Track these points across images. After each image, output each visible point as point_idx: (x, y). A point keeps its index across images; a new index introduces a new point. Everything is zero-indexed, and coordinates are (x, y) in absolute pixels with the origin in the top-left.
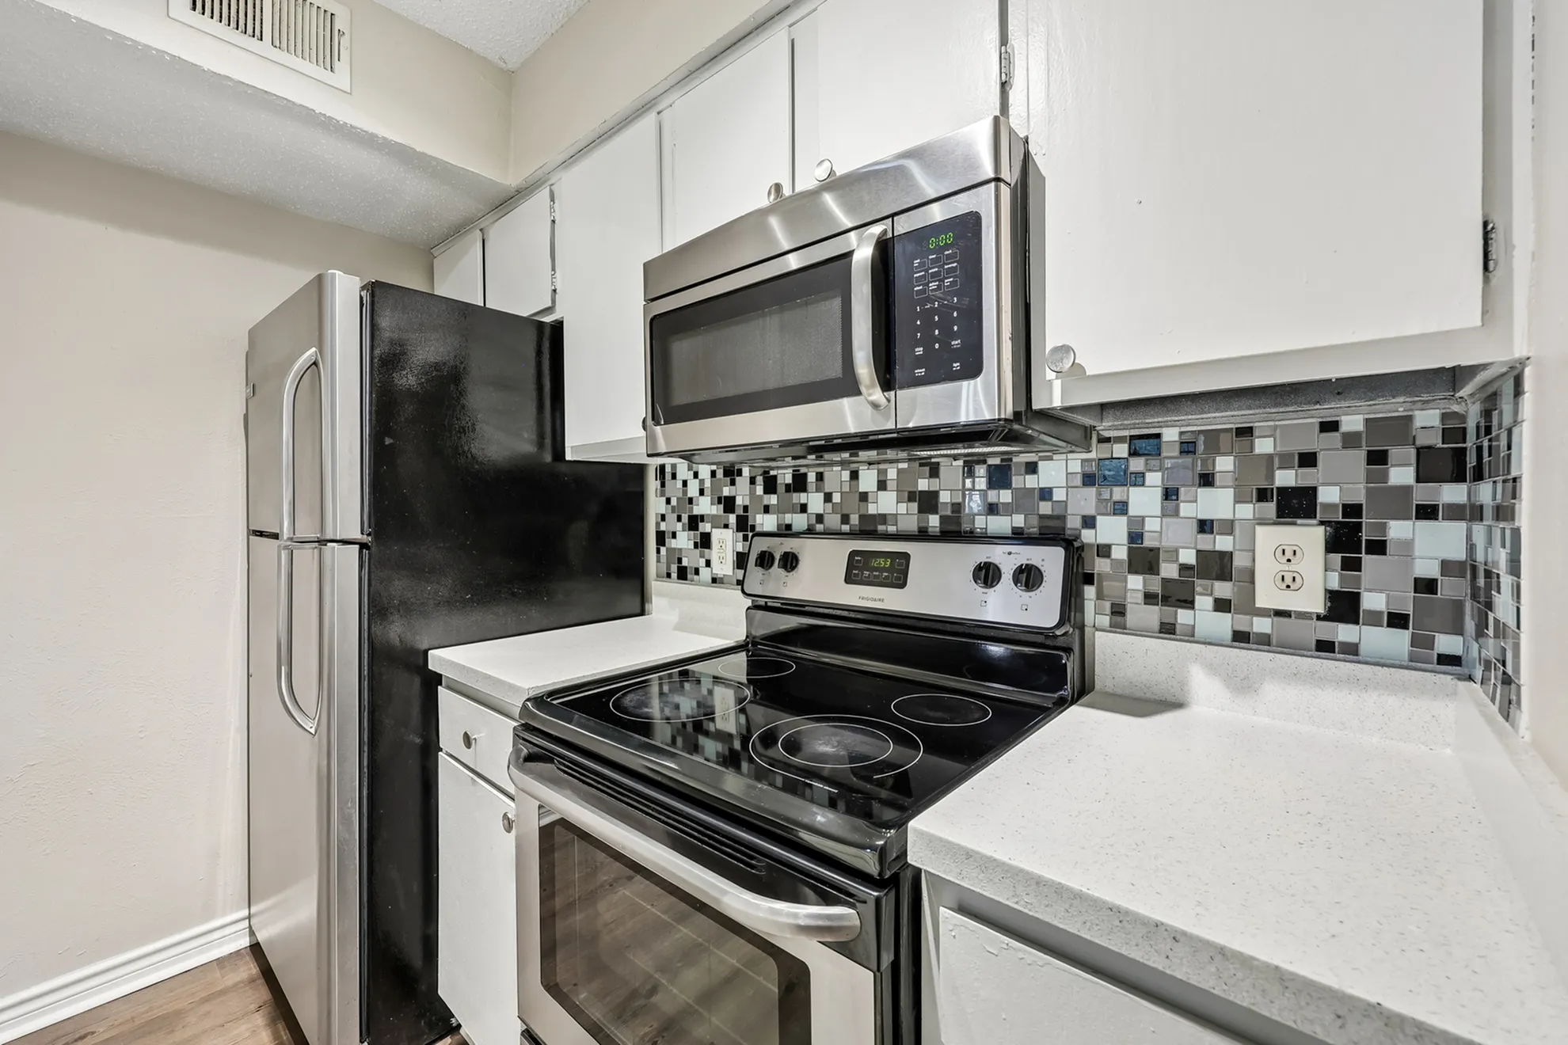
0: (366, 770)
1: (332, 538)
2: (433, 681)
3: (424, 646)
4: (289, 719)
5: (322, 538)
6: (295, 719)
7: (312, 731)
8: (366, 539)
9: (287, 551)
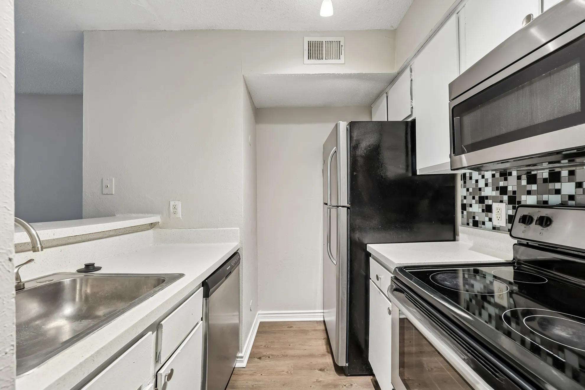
0: (349, 279)
1: (340, 205)
2: (368, 255)
3: (366, 243)
4: (330, 259)
5: (338, 205)
6: (331, 259)
7: (335, 264)
8: (349, 206)
9: (329, 209)
